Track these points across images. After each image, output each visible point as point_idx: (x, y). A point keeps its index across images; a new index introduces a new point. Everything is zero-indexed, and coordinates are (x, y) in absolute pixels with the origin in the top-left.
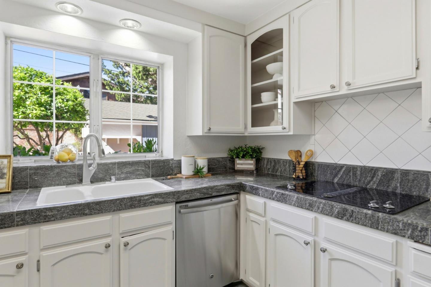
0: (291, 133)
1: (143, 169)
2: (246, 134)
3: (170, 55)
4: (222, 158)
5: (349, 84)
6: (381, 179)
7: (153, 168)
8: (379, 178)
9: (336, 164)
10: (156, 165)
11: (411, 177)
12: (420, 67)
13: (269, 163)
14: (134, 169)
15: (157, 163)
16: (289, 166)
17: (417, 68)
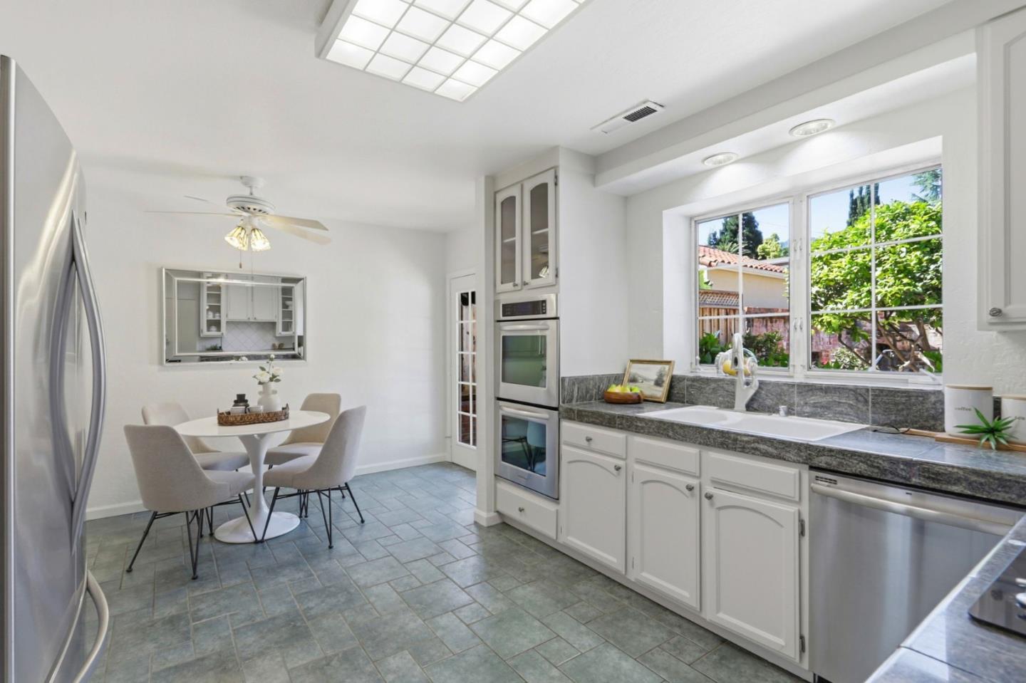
1: (851, 402)
7: (877, 406)
10: (885, 398)
14: (831, 400)
15: (887, 395)
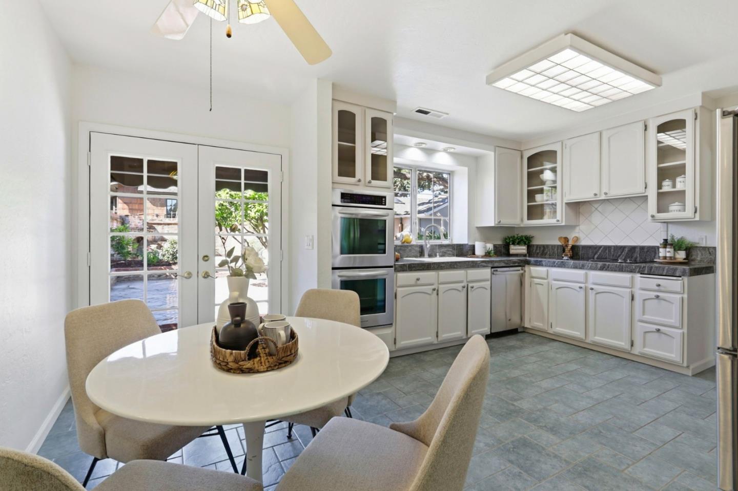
0: (563, 224)
2: (522, 226)
3: (465, 166)
4: (499, 245)
5: (606, 194)
6: (627, 253)
7: (457, 250)
8: (626, 252)
9: (596, 245)
10: (459, 247)
11: (645, 250)
12: (648, 187)
13: (539, 248)
14: (447, 249)
16: (557, 250)
17: (646, 188)
